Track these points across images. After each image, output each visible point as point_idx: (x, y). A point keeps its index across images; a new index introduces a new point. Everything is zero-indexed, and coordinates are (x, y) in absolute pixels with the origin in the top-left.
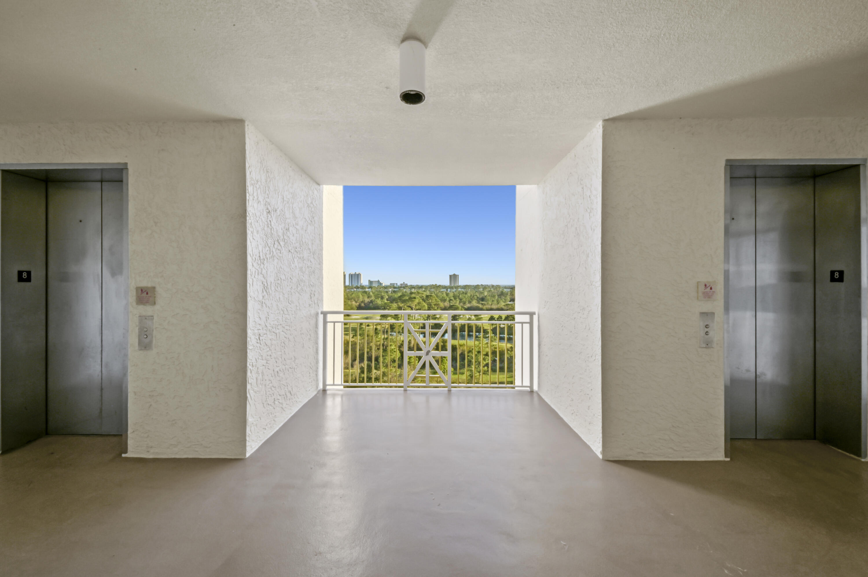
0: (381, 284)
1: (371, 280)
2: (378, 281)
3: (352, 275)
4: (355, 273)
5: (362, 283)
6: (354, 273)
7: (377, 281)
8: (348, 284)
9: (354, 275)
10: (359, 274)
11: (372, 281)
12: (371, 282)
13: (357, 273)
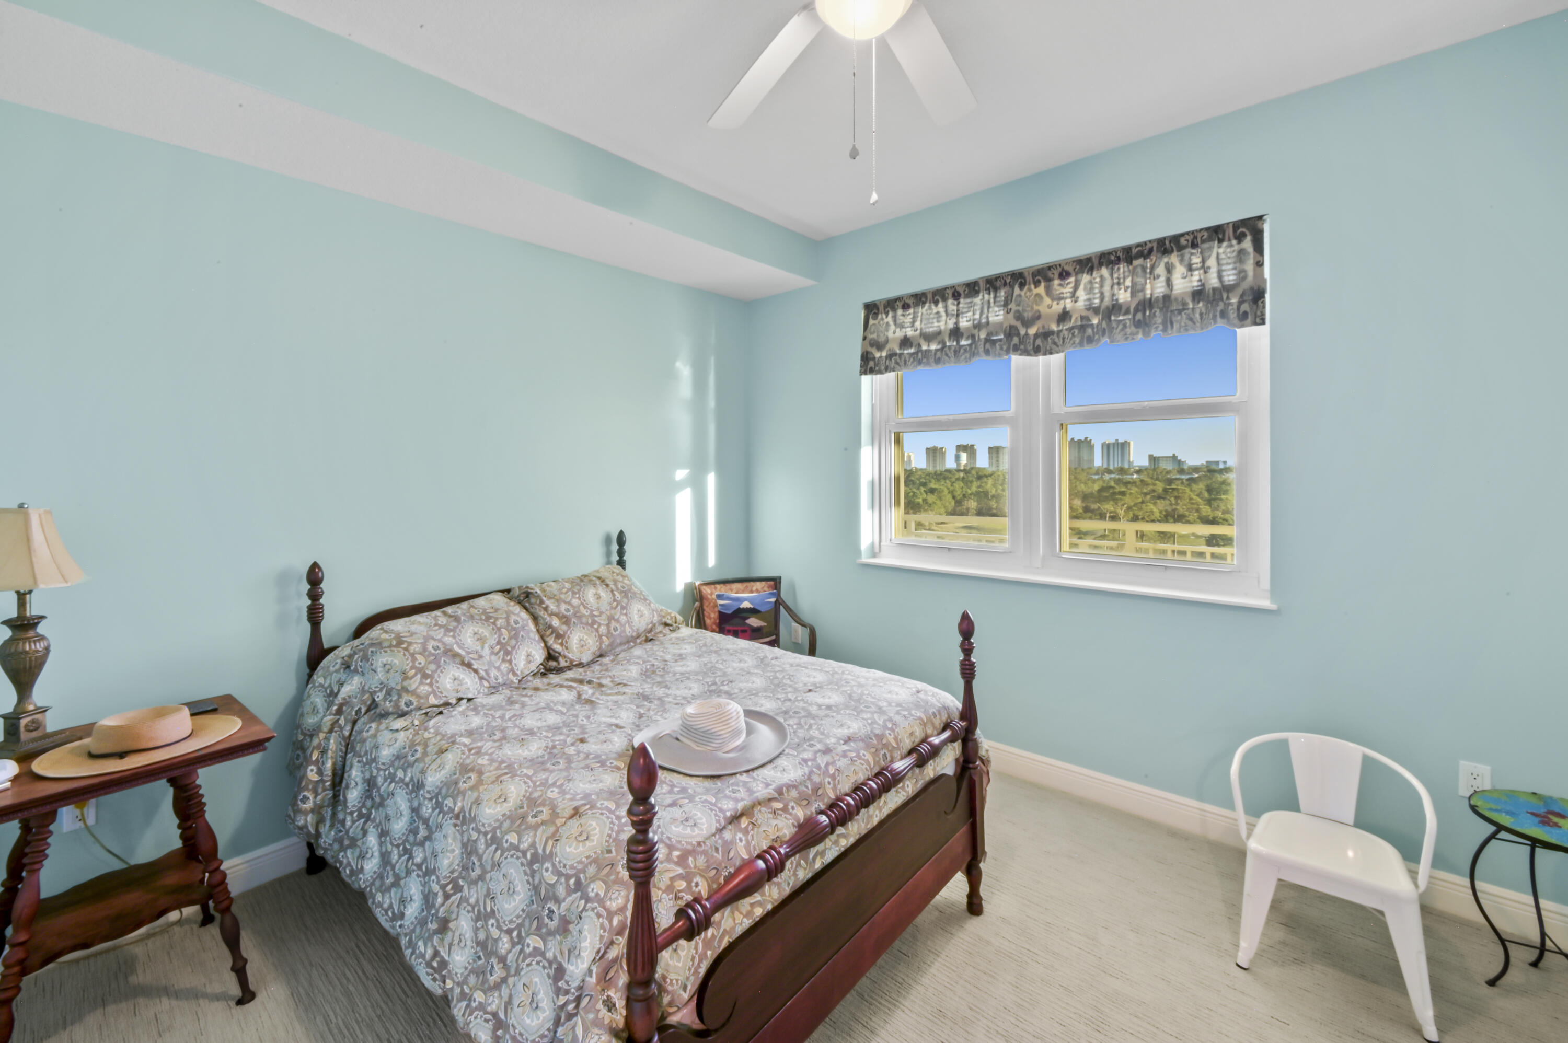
0: (1180, 462)
1: (1156, 454)
2: (1174, 457)
3: (1108, 446)
4: (1117, 440)
5: (1133, 462)
6: (1113, 441)
7: (1170, 457)
8: (1101, 465)
9: (1114, 444)
10: (1126, 442)
11: (1159, 457)
12: (1155, 458)
13: (1121, 441)
